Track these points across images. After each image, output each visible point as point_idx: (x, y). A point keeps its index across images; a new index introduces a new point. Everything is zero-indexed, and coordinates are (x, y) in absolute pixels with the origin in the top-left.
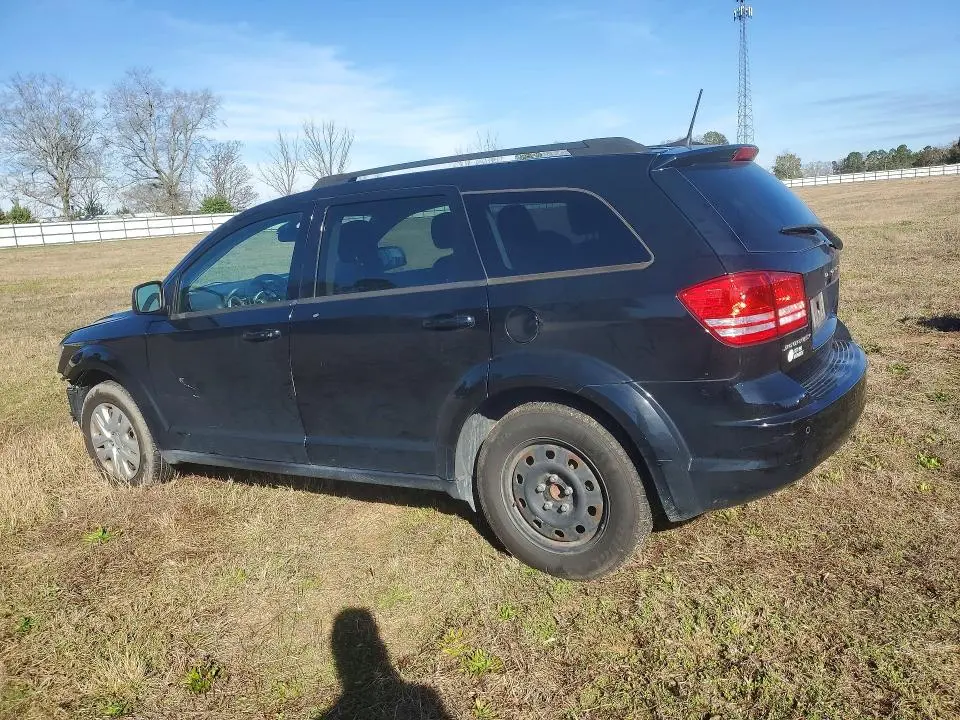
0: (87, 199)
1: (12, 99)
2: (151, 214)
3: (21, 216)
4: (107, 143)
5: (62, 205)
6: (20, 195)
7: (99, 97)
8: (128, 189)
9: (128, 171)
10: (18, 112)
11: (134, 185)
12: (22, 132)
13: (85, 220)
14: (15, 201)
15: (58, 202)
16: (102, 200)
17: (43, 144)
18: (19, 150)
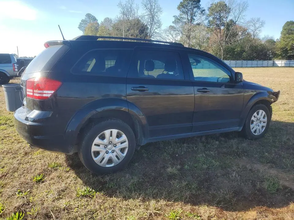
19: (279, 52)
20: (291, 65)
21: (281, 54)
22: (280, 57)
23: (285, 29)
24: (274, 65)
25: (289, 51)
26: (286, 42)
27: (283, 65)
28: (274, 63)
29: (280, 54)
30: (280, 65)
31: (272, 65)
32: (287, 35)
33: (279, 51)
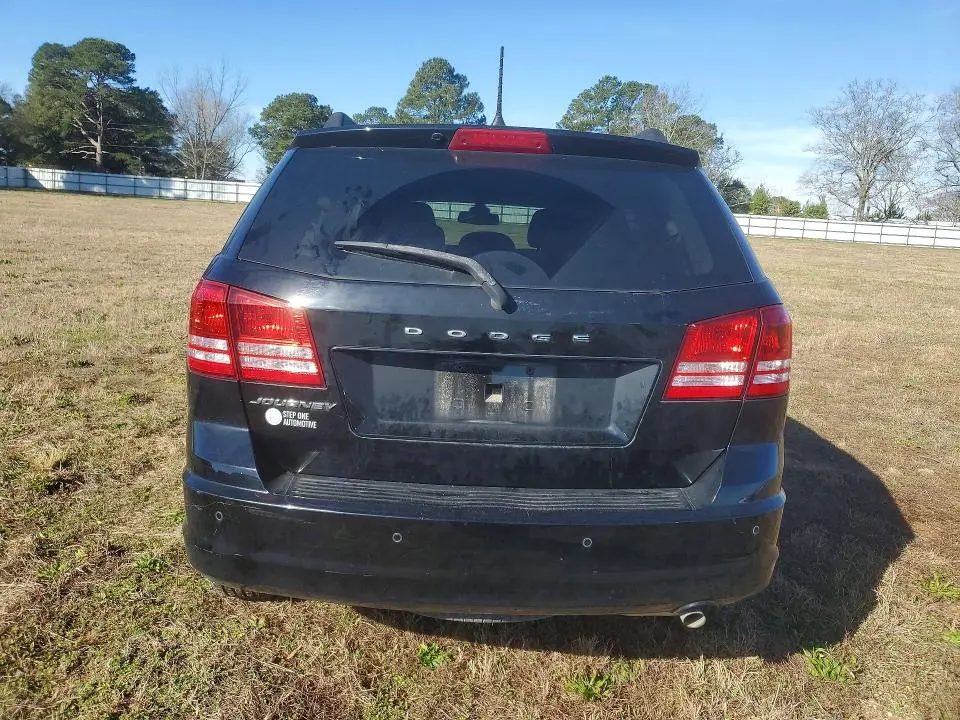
0: (888, 202)
1: (844, 105)
2: (950, 224)
3: (819, 212)
4: (924, 146)
5: (857, 206)
6: (825, 193)
7: (930, 100)
8: (930, 196)
9: (940, 177)
10: (846, 116)
11: (941, 191)
12: (844, 135)
13: (877, 221)
14: (822, 198)
15: (856, 203)
16: (902, 205)
17: (859, 147)
18: (836, 152)
19: (32, 140)
20: (84, 187)
21: (40, 147)
22: (39, 157)
23: (43, 68)
24: (29, 185)
25: (66, 142)
26: (50, 108)
27: (61, 185)
28: (27, 177)
29: (35, 146)
30: (48, 186)
31: (21, 183)
32: (50, 88)
33: (32, 138)
